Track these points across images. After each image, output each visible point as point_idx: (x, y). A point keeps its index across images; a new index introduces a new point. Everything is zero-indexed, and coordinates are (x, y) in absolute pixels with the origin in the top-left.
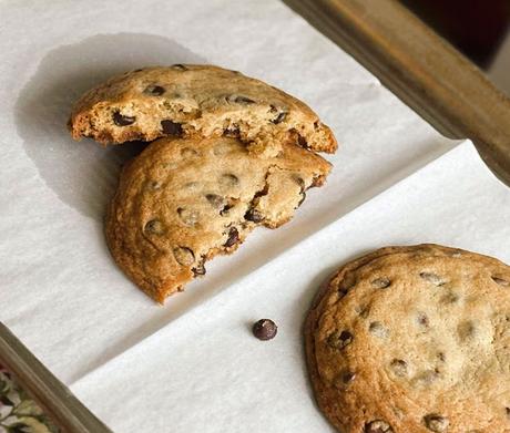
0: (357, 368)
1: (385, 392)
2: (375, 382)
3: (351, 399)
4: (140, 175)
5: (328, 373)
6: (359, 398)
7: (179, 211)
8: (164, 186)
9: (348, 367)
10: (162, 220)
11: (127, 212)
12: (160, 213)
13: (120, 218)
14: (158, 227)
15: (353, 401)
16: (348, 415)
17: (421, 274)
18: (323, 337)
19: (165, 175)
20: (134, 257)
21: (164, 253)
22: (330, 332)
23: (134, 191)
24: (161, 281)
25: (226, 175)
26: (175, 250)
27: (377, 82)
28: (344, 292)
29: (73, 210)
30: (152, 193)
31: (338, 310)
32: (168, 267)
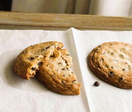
0: (121, 76)
1: (129, 76)
2: (126, 75)
3: (126, 81)
4: (48, 76)
5: (117, 81)
6: (127, 80)
7: (64, 75)
8: (55, 74)
9: (119, 77)
10: (64, 80)
11: (55, 84)
12: (62, 79)
13: (55, 86)
14: (65, 82)
15: (127, 82)
16: (128, 84)
17: (104, 54)
18: (108, 77)
19: (52, 72)
20: (67, 90)
21: (72, 85)
22: (108, 75)
23: (51, 80)
24: (77, 90)
25: (59, 64)
26: (73, 83)
27: (43, 31)
28: (99, 67)
29: (43, 92)
30: (55, 77)
31: (103, 70)
32: (76, 87)
